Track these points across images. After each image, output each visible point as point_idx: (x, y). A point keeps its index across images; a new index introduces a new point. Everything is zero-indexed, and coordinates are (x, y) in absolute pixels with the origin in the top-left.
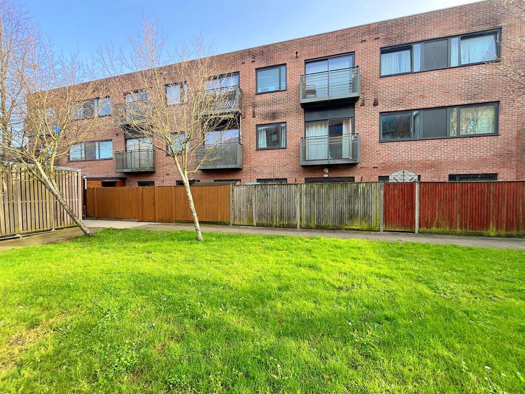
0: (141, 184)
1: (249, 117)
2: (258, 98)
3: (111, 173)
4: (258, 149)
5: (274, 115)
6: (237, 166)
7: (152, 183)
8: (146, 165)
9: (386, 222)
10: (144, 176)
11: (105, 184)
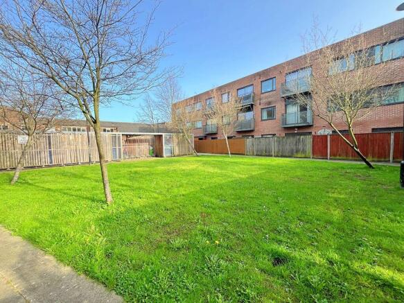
0: (212, 138)
1: (258, 105)
2: (262, 95)
3: (202, 134)
4: (262, 120)
5: (269, 103)
6: (251, 129)
7: (217, 138)
8: (214, 131)
9: (313, 154)
10: (213, 135)
11: (200, 139)
